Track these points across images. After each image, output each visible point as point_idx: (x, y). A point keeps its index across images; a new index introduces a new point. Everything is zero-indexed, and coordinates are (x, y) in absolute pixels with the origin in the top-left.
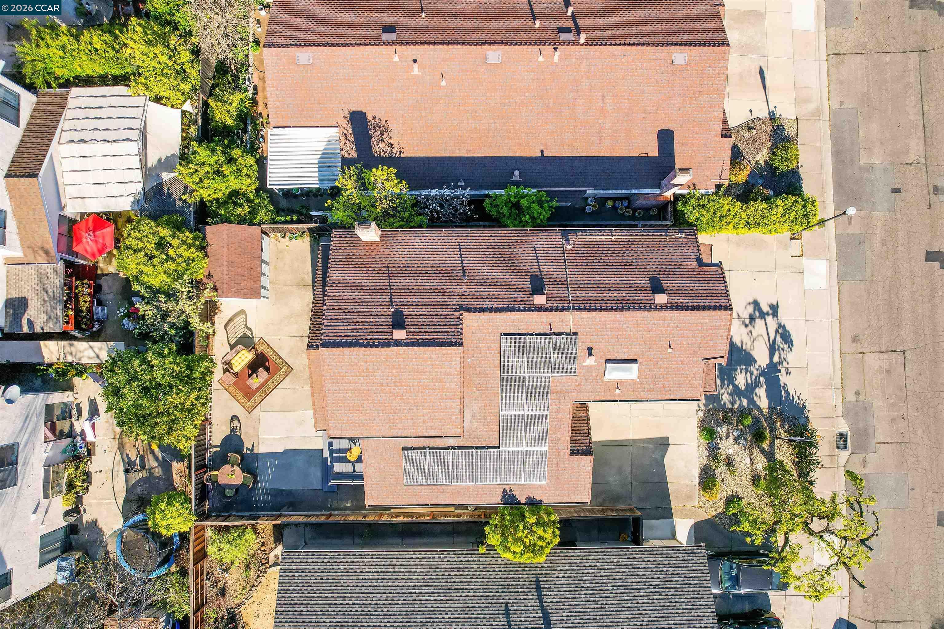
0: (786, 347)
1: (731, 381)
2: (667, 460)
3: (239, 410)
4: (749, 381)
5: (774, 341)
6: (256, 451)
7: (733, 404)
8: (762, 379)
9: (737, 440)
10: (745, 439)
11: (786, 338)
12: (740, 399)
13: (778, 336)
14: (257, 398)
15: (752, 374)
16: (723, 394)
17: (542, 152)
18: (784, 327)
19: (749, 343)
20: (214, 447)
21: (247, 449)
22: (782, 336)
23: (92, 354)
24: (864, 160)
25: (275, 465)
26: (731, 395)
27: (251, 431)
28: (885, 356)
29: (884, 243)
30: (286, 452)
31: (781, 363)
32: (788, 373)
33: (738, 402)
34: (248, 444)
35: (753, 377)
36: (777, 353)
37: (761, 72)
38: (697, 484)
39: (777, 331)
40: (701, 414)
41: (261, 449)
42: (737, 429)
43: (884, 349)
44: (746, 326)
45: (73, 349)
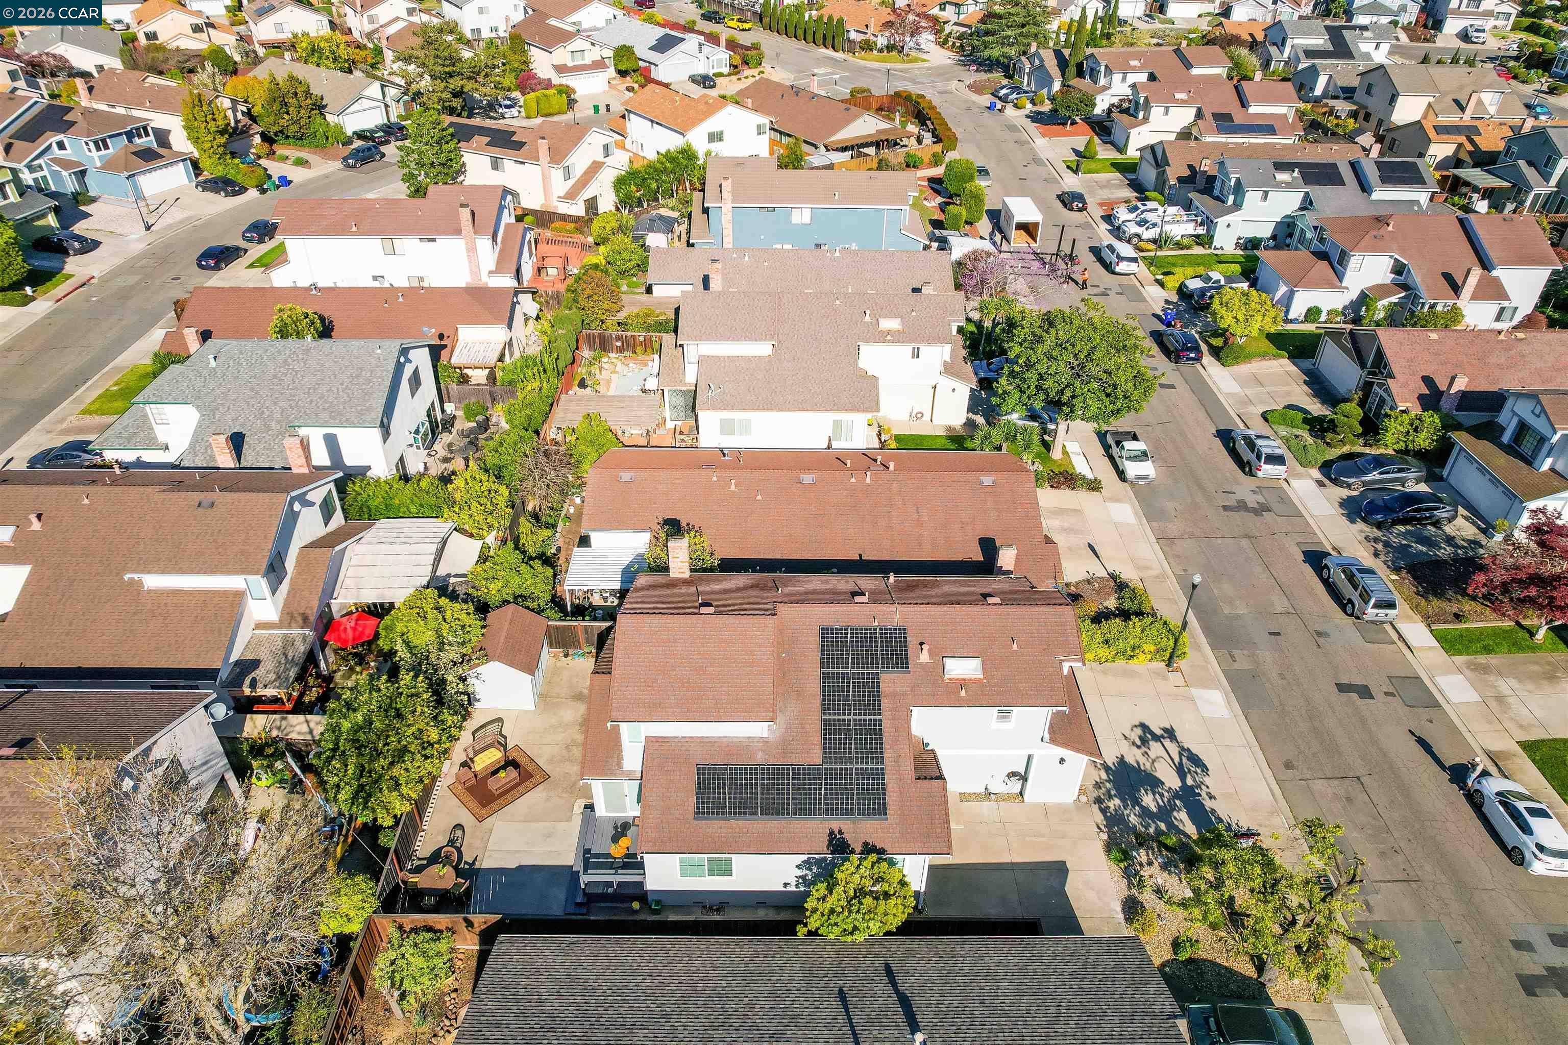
0: (1199, 771)
1: (1137, 802)
2: (1070, 888)
3: (466, 818)
4: (1161, 803)
5: (1181, 763)
6: (477, 866)
7: (1146, 828)
8: (1178, 802)
9: (1164, 867)
10: (1176, 867)
11: (1196, 760)
12: (1154, 822)
13: (1184, 759)
14: (494, 806)
15: (1162, 796)
16: (1128, 815)
17: (860, 556)
18: (1188, 750)
19: (1148, 765)
20: (419, 859)
21: (466, 863)
22: (1188, 759)
23: (305, 728)
24: (1227, 611)
25: (500, 883)
26: (1139, 816)
27: (478, 843)
28: (1336, 782)
29: (1282, 676)
30: (520, 868)
31: (1199, 786)
32: (1211, 797)
33: (1153, 826)
34: (468, 857)
35: (1166, 800)
36: (1189, 776)
37: (1091, 547)
38: (1122, 921)
39: (1180, 755)
40: (1105, 836)
41: (486, 863)
42: (1161, 855)
43: (1329, 775)
44: (1139, 747)
45: (284, 723)
